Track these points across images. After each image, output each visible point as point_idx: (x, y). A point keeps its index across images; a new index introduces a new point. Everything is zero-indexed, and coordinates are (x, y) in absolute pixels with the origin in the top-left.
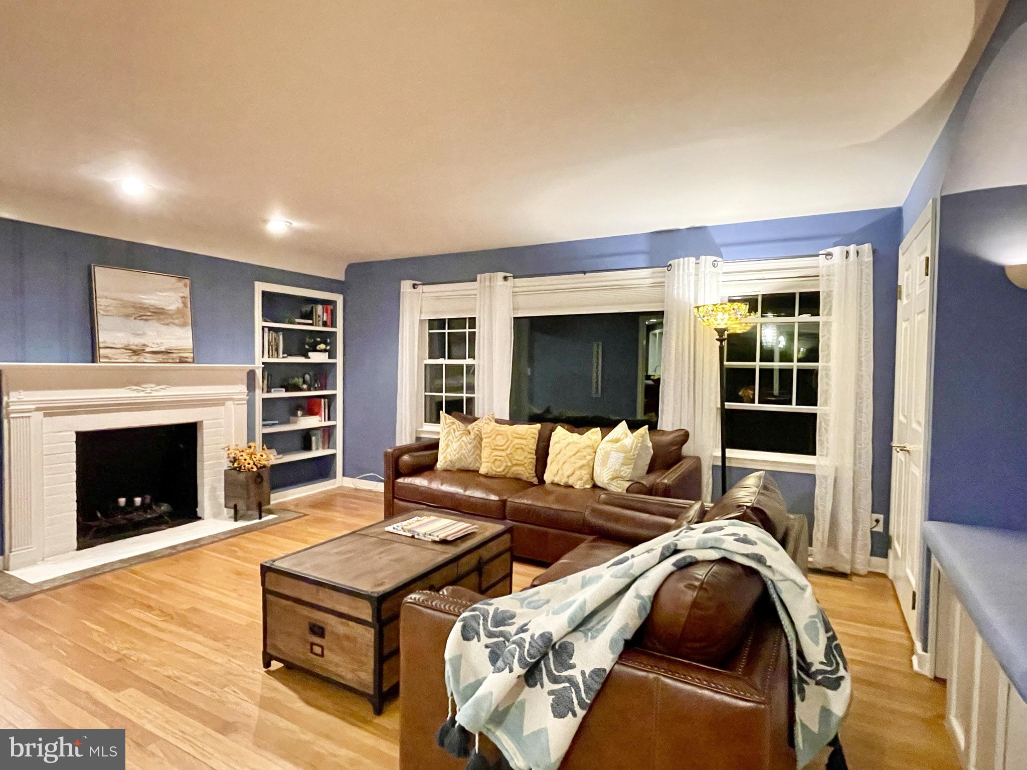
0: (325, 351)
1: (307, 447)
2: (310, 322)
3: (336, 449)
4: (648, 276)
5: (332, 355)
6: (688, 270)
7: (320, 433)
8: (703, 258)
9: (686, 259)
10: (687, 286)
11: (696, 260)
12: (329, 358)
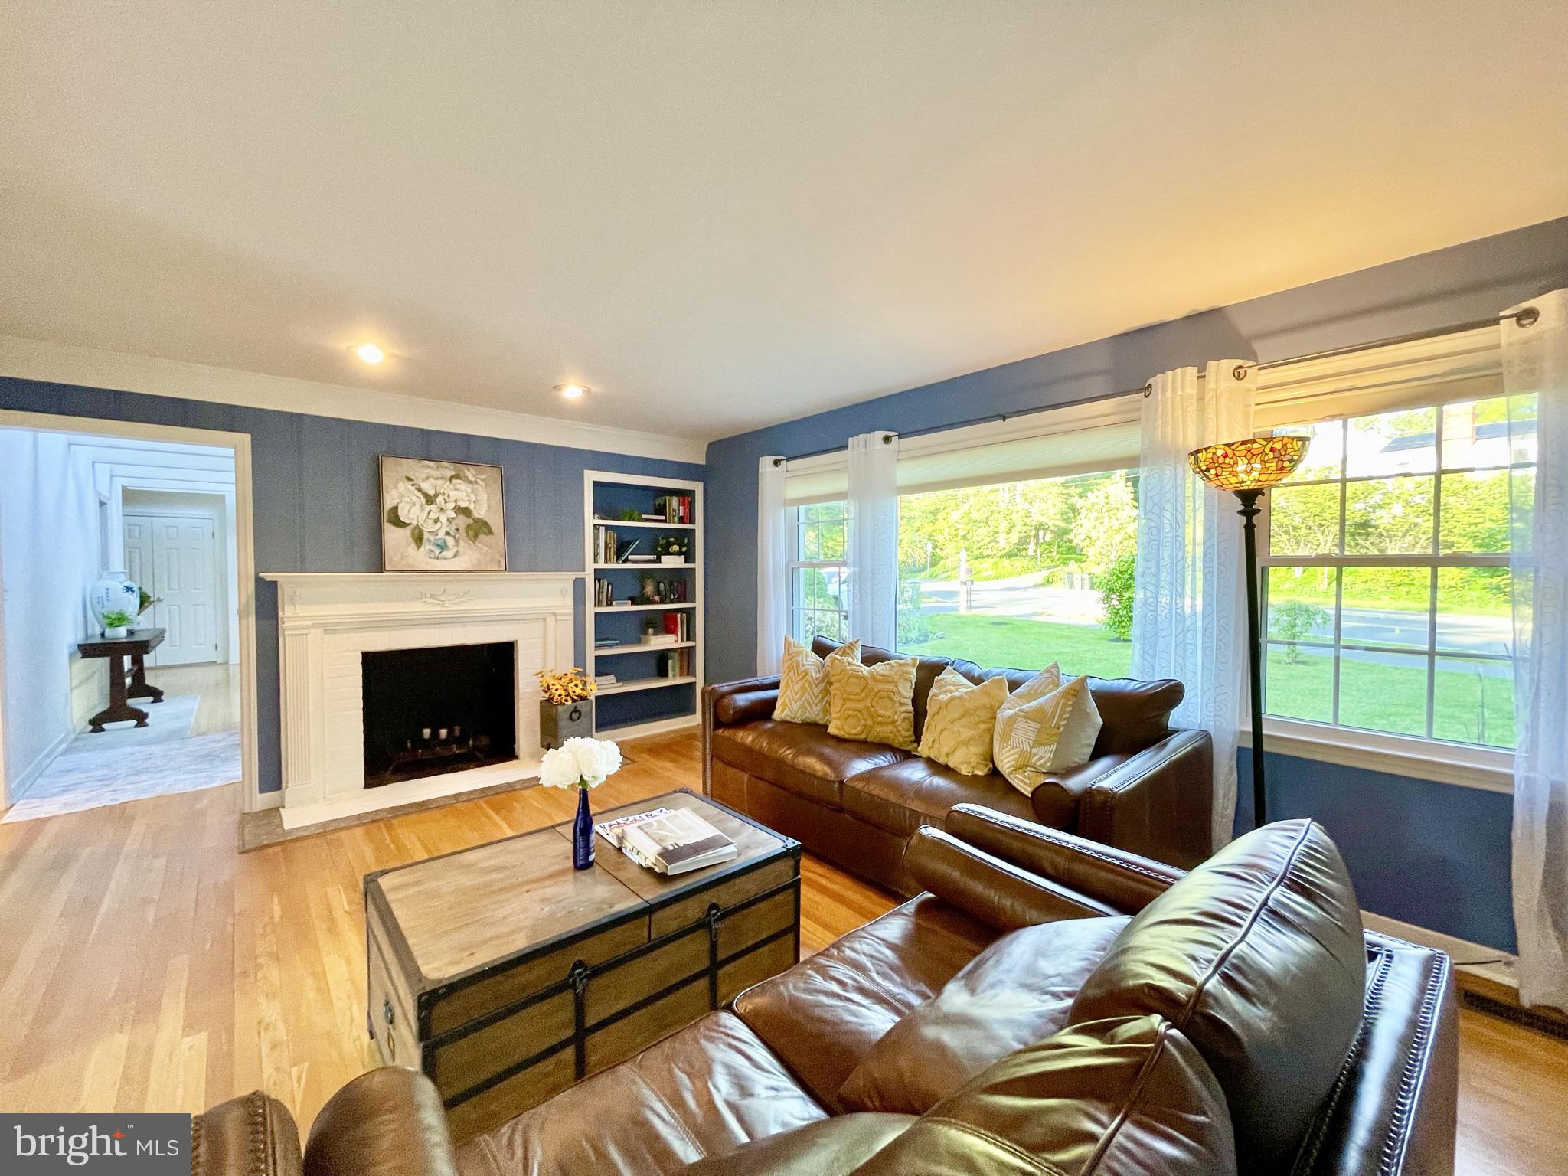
0: (679, 553)
1: (663, 673)
2: (663, 518)
3: (695, 676)
4: (1109, 412)
5: (689, 558)
6: (1183, 389)
7: (676, 656)
8: (1212, 365)
9: (1179, 370)
10: (1180, 419)
11: (1199, 372)
12: (686, 562)
